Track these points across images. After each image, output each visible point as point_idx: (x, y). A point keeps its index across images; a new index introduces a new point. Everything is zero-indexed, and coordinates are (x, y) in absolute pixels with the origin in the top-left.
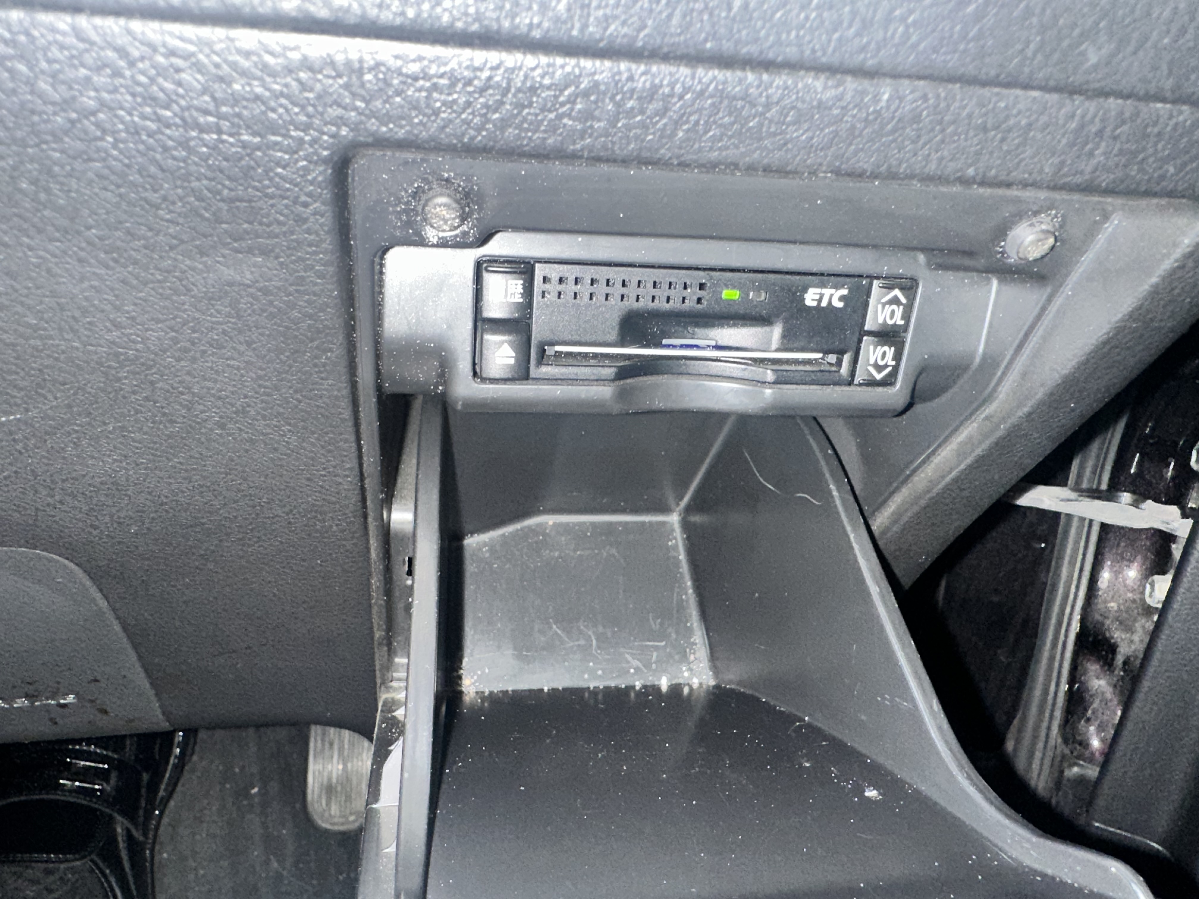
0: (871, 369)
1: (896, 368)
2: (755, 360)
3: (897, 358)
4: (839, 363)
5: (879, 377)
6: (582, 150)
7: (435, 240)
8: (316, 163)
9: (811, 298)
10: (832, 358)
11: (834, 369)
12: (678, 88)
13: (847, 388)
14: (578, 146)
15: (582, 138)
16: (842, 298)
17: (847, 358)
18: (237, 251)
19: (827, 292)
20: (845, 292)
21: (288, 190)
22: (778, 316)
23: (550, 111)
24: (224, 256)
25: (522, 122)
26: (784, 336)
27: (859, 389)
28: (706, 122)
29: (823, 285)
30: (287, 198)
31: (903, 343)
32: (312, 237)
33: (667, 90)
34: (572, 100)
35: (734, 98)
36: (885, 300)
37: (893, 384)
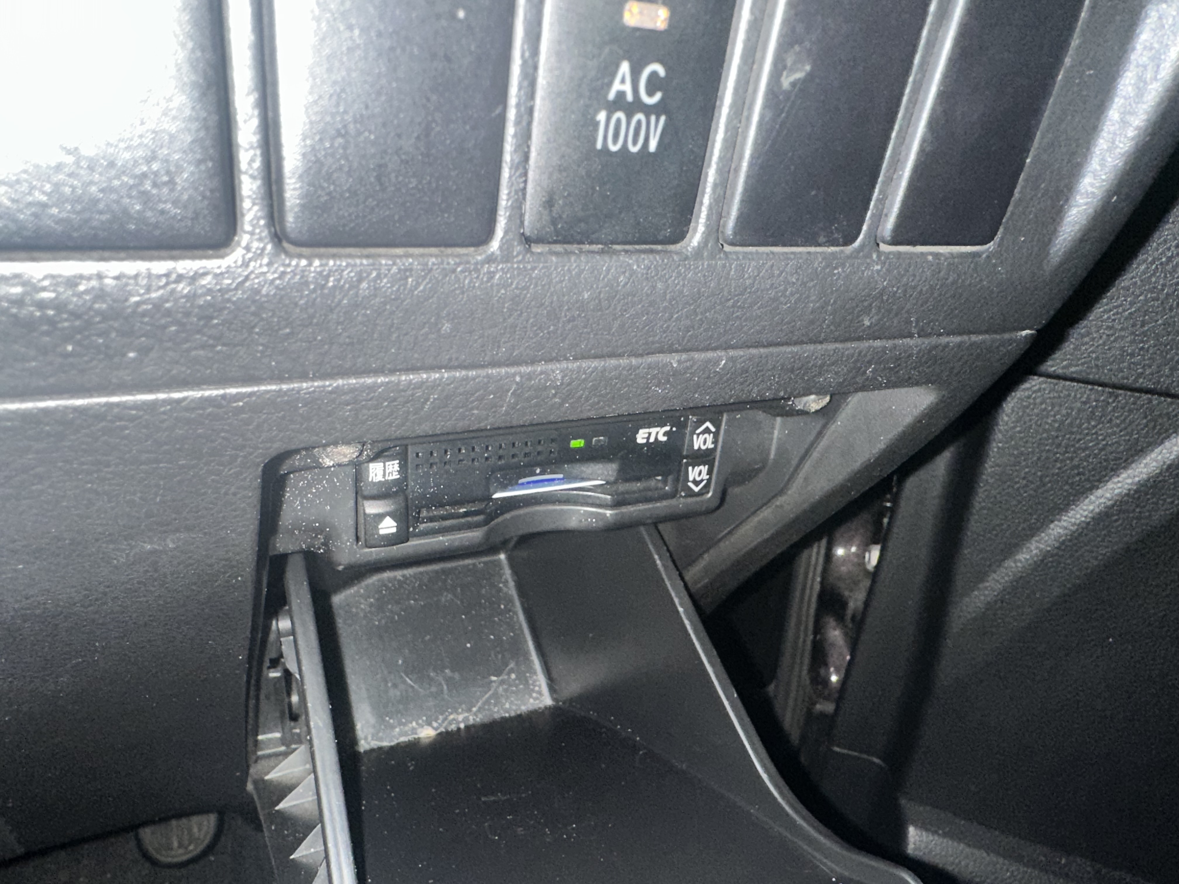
0: (691, 484)
1: (709, 481)
3: (710, 472)
4: (665, 482)
5: (696, 489)
8: (248, 468)
9: (641, 437)
13: (671, 502)
16: (665, 434)
19: (654, 431)
20: (667, 428)
22: (616, 455)
24: (148, 537)
25: (437, 417)
27: (681, 500)
28: (588, 395)
29: (651, 426)
31: (714, 460)
32: (238, 512)
34: (480, 400)
35: (612, 379)
36: (698, 431)
37: (708, 492)
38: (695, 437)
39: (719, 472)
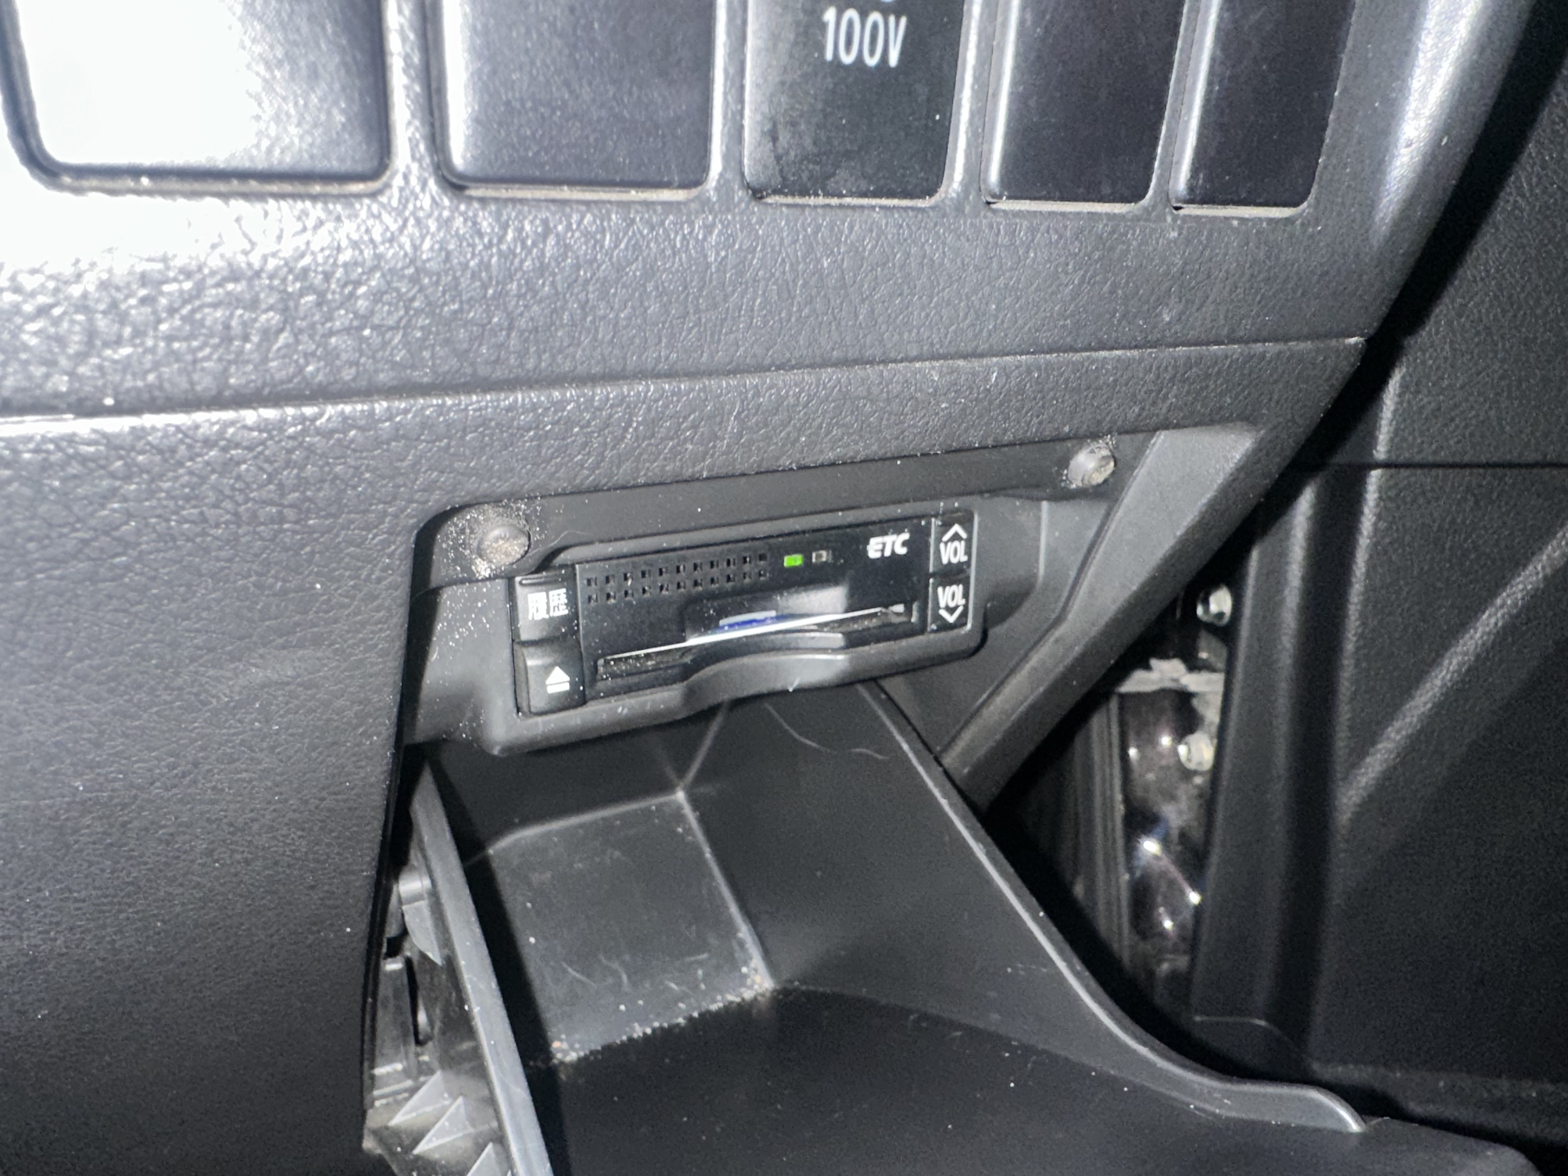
0: (943, 613)
1: (966, 607)
2: (819, 625)
3: (966, 595)
4: (909, 611)
5: (951, 619)
6: (701, 471)
7: (487, 573)
8: (398, 535)
9: (875, 548)
10: (899, 608)
11: (903, 619)
12: (803, 397)
13: (921, 638)
14: (697, 468)
15: (704, 460)
16: (904, 544)
17: (915, 607)
18: (284, 647)
19: (889, 539)
20: (906, 536)
21: (360, 568)
22: (843, 575)
23: (672, 439)
24: (261, 656)
25: (641, 454)
26: (851, 595)
27: (932, 636)
28: (829, 424)
29: (884, 533)
30: (358, 577)
31: (968, 578)
32: (381, 614)
33: (792, 400)
34: (695, 427)
35: (859, 398)
36: (946, 537)
37: (965, 624)
38: (942, 546)
39: (976, 595)
